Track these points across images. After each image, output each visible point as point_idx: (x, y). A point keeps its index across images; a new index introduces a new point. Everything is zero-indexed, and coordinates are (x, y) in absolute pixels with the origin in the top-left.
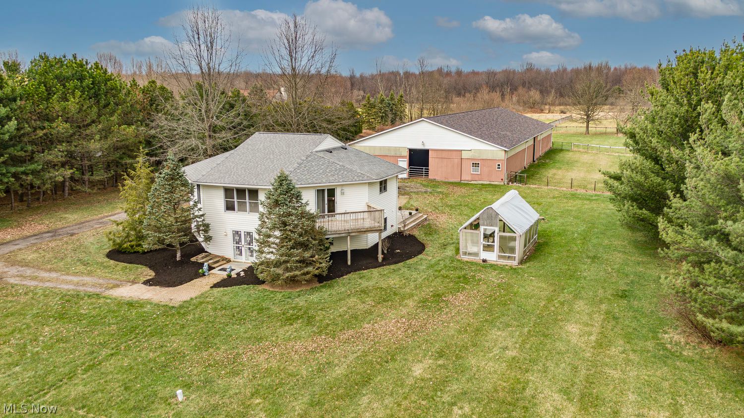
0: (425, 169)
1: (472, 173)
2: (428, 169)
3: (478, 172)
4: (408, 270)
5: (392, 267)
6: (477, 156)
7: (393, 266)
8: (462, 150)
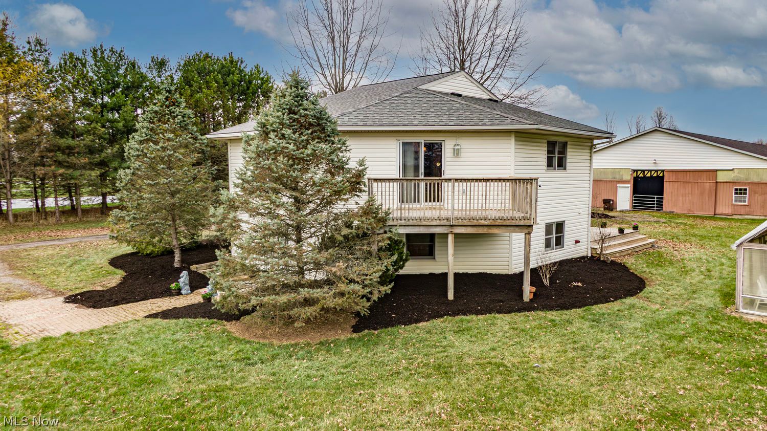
0: (657, 198)
1: (734, 203)
2: (662, 198)
3: (745, 201)
4: (592, 327)
5: (553, 315)
6: (742, 177)
7: (555, 313)
8: (716, 170)
